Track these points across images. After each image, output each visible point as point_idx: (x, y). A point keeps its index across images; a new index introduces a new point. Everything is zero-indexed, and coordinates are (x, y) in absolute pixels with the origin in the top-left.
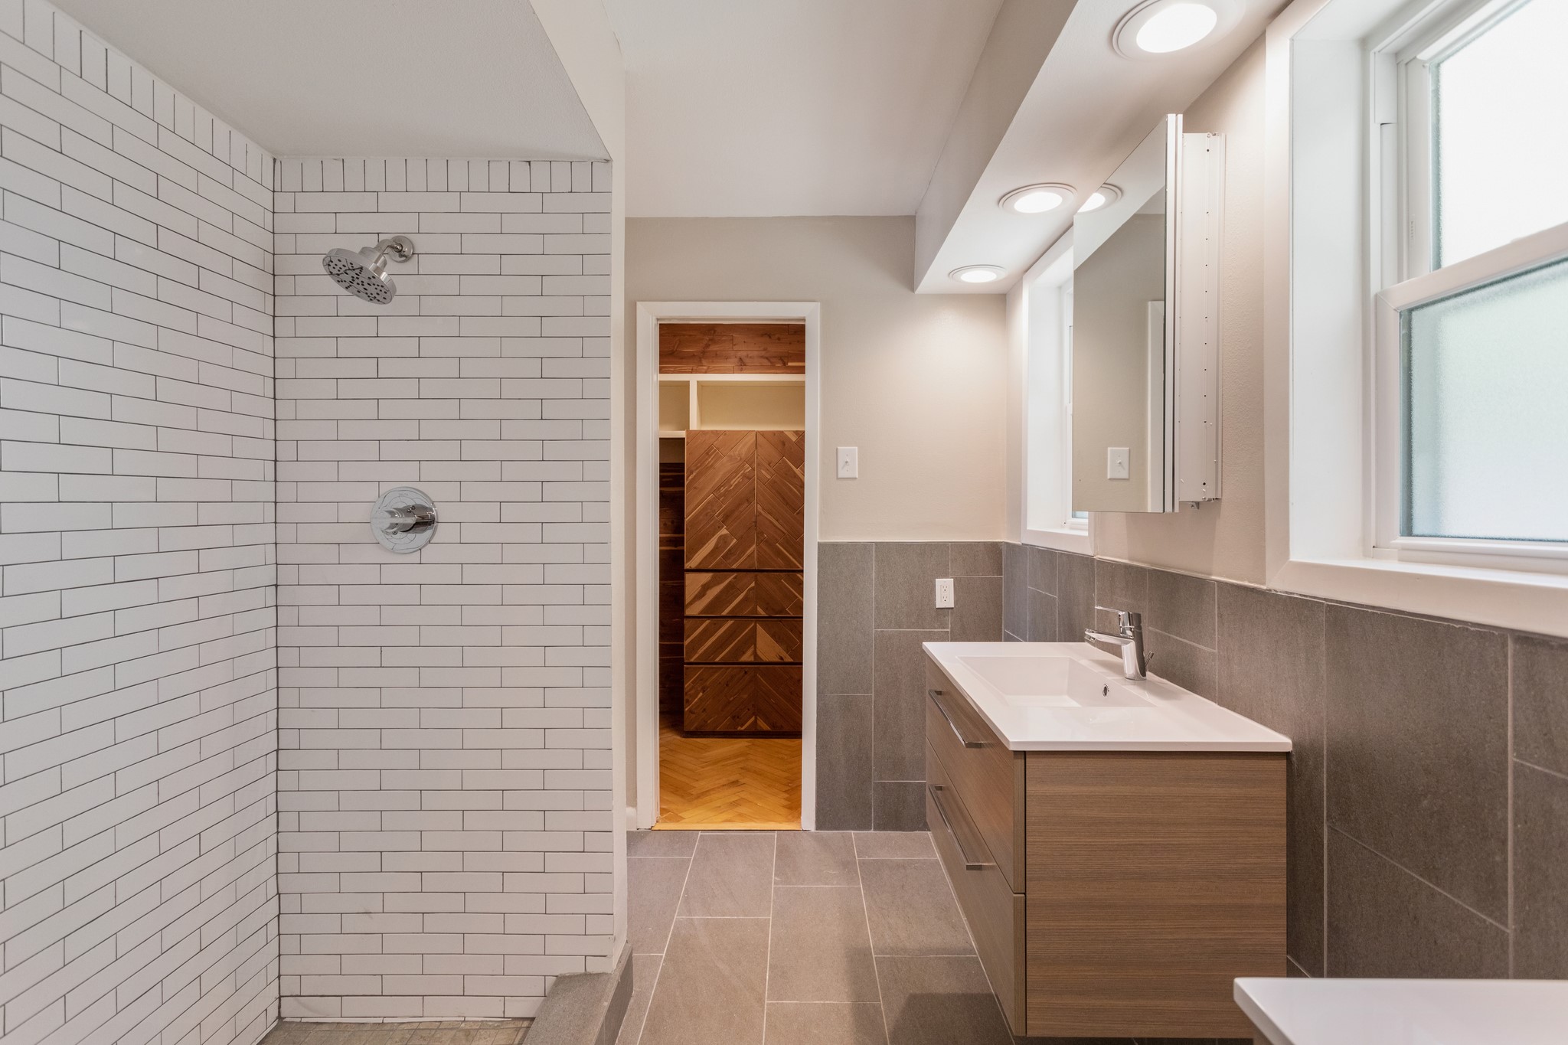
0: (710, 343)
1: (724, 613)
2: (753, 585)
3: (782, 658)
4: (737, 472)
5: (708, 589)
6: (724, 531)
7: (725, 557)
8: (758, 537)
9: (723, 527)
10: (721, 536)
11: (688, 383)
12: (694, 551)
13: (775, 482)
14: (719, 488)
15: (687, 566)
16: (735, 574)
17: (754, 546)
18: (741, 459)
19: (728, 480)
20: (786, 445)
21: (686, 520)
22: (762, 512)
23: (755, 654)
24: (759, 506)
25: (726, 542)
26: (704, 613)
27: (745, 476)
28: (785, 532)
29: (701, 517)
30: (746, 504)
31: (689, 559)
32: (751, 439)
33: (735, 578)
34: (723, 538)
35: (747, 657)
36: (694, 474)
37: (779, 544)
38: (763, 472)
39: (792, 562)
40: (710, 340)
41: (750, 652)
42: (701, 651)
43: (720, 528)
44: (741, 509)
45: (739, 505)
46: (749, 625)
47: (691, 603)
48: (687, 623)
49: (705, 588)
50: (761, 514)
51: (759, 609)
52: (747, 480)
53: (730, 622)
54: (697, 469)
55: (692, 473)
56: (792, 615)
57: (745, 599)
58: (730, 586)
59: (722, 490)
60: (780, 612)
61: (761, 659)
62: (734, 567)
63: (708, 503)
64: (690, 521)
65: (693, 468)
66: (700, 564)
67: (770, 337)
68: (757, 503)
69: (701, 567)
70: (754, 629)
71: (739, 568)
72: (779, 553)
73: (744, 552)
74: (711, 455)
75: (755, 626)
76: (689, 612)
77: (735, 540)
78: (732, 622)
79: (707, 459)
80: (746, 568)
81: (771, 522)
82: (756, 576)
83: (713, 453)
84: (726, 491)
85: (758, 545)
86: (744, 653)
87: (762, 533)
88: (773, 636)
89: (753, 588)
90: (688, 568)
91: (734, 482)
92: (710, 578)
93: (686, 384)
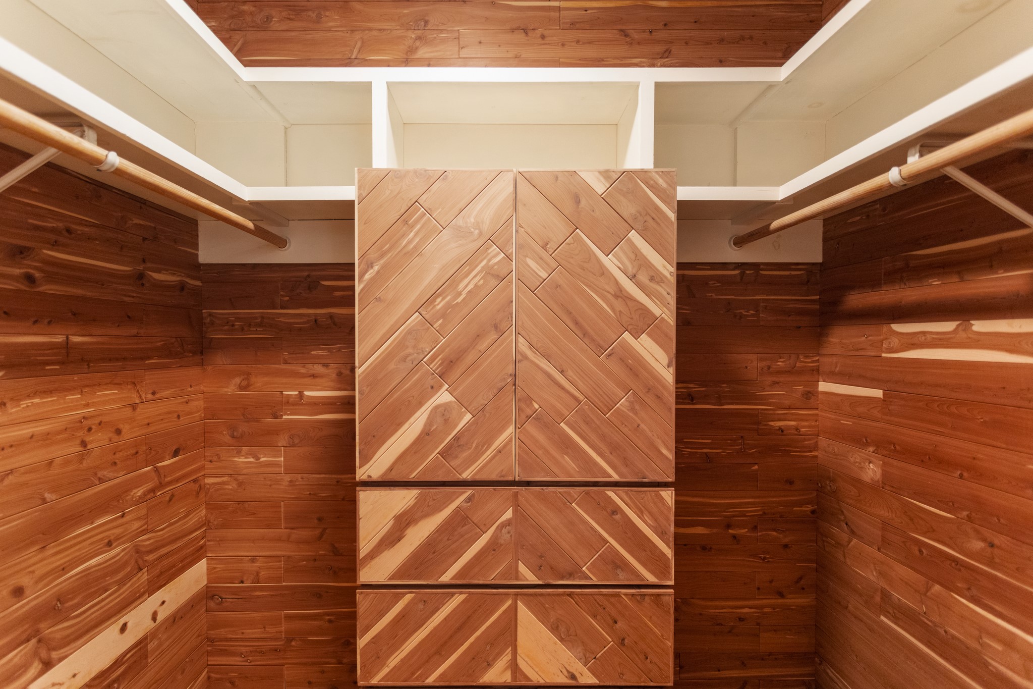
0: (418, 43)
1: (446, 578)
2: (509, 514)
3: (573, 677)
4: (470, 261)
5: (408, 525)
6: (444, 397)
7: (446, 453)
8: (520, 410)
9: (441, 386)
10: (436, 408)
11: (369, 84)
12: (378, 439)
13: (557, 286)
14: (431, 300)
15: (362, 474)
16: (469, 492)
17: (511, 429)
18: (481, 234)
19: (452, 281)
20: (583, 203)
21: (358, 372)
22: (529, 353)
23: (514, 666)
24: (521, 339)
25: (446, 420)
26: (400, 578)
27: (489, 272)
28: (581, 397)
29: (392, 366)
30: (493, 336)
31: (366, 459)
32: (503, 189)
33: (469, 499)
34: (442, 411)
35: (497, 674)
36: (376, 268)
37: (567, 424)
38: (530, 262)
39: (596, 464)
40: (419, 38)
41: (503, 662)
42: (394, 661)
43: (434, 389)
44: (483, 345)
45: (478, 337)
46: (502, 602)
47: (372, 555)
48: (364, 601)
49: (404, 522)
50: (526, 357)
51: (522, 568)
52: (494, 282)
53: (458, 598)
54: (382, 256)
55: (370, 265)
56: (595, 581)
57: (493, 547)
58: (459, 519)
59: (440, 304)
60: (571, 575)
61: (527, 678)
62: (467, 475)
63: (409, 332)
64: (367, 375)
65: (372, 255)
66: (391, 469)
67: (527, 34)
68: (518, 333)
69: (394, 476)
70: (513, 611)
71: (479, 478)
72: (567, 445)
73: (488, 443)
74: (412, 227)
75: (514, 609)
76: (366, 575)
77: (468, 416)
78: (463, 597)
79: (404, 236)
80: (494, 477)
81: (549, 376)
82: (516, 495)
83: (417, 221)
84: (448, 306)
85: (519, 426)
86: (489, 665)
87: (529, 400)
88: (554, 629)
89: (508, 523)
90: (364, 478)
91: (466, 285)
92: (412, 502)
93: (367, 88)
